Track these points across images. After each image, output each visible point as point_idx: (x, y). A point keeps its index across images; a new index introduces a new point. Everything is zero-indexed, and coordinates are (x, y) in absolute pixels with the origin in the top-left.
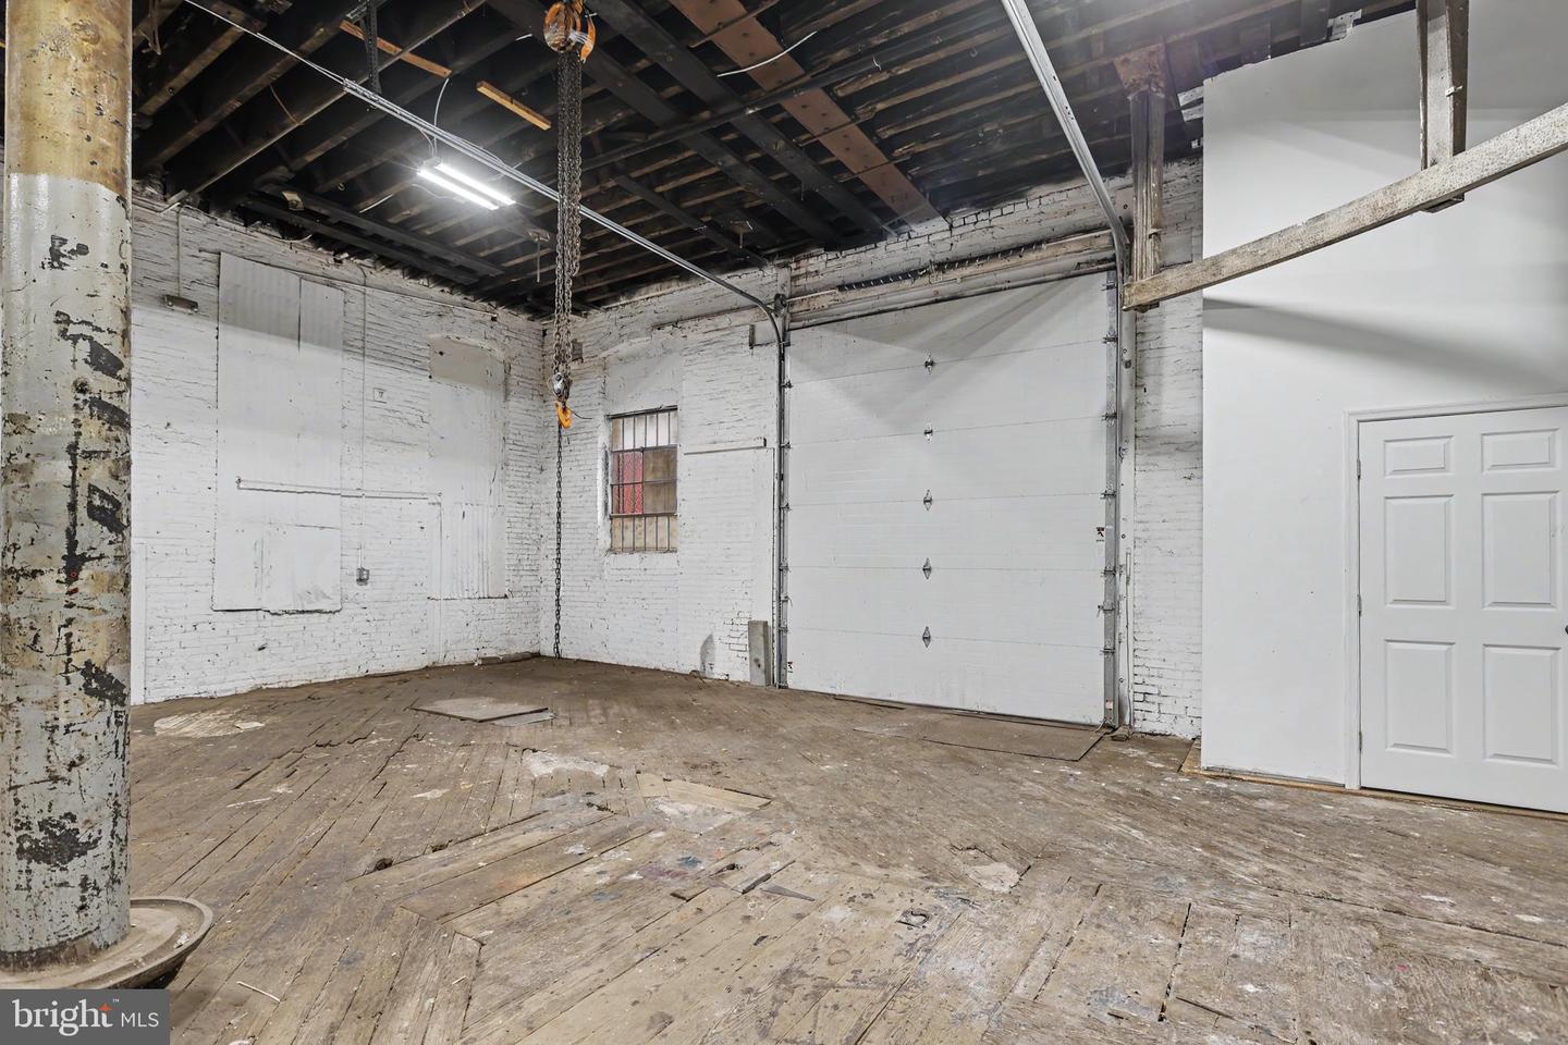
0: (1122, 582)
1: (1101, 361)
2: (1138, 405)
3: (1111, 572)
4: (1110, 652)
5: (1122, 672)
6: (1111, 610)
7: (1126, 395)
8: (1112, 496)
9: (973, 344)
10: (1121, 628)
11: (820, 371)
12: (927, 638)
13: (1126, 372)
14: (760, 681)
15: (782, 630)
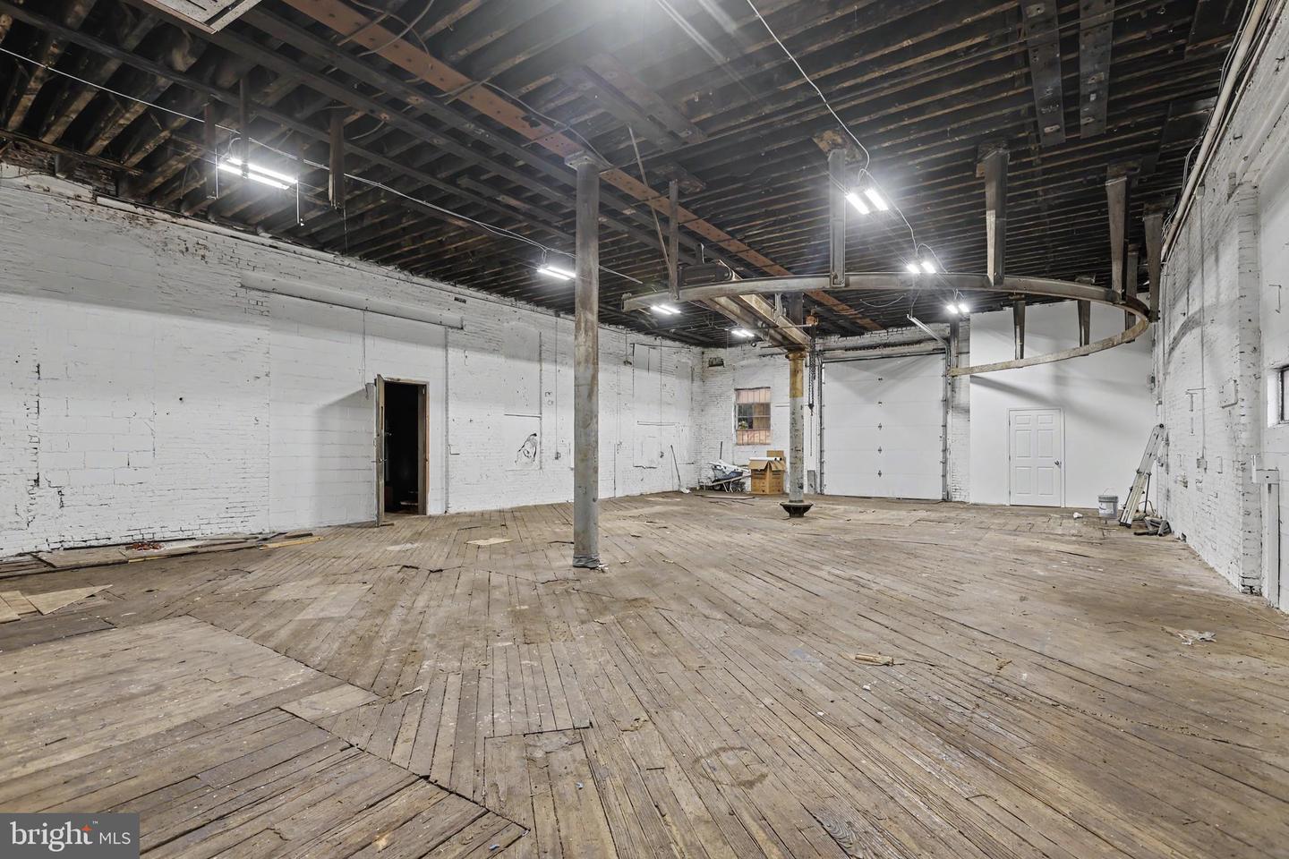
0: (948, 454)
1: (940, 383)
2: (953, 397)
3: (945, 450)
4: (944, 476)
5: (948, 482)
6: (945, 463)
7: (949, 394)
8: (945, 426)
9: (894, 374)
10: (948, 468)
11: (838, 378)
12: (880, 474)
13: (949, 387)
14: (812, 493)
15: (822, 474)
